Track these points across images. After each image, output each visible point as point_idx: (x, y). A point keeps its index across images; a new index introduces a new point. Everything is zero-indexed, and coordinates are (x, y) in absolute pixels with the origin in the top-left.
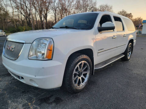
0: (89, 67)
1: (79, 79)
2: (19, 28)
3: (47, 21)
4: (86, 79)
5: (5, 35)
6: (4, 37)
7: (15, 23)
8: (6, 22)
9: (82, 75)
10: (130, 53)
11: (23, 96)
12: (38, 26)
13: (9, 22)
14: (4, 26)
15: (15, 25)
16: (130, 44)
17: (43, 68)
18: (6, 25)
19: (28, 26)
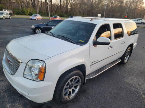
0: (80, 80)
1: (70, 91)
2: (24, 10)
3: (52, 3)
4: (77, 90)
5: (10, 18)
6: (9, 20)
7: (20, 4)
8: (11, 3)
9: (73, 87)
10: (128, 56)
11: (20, 101)
12: (43, 8)
13: (14, 3)
14: (9, 7)
15: (20, 6)
16: (129, 48)
17: (35, 88)
18: (11, 6)
19: (33, 8)
